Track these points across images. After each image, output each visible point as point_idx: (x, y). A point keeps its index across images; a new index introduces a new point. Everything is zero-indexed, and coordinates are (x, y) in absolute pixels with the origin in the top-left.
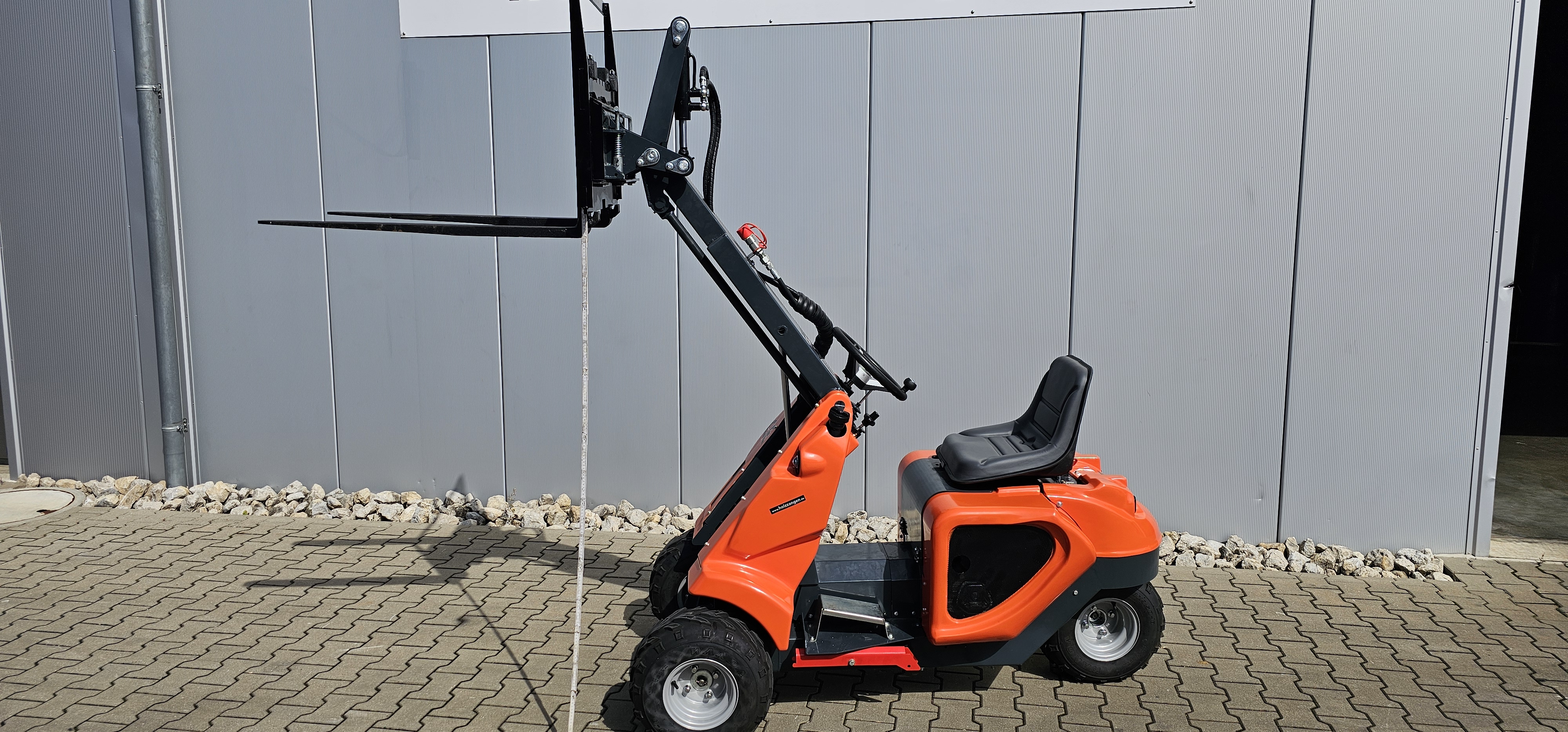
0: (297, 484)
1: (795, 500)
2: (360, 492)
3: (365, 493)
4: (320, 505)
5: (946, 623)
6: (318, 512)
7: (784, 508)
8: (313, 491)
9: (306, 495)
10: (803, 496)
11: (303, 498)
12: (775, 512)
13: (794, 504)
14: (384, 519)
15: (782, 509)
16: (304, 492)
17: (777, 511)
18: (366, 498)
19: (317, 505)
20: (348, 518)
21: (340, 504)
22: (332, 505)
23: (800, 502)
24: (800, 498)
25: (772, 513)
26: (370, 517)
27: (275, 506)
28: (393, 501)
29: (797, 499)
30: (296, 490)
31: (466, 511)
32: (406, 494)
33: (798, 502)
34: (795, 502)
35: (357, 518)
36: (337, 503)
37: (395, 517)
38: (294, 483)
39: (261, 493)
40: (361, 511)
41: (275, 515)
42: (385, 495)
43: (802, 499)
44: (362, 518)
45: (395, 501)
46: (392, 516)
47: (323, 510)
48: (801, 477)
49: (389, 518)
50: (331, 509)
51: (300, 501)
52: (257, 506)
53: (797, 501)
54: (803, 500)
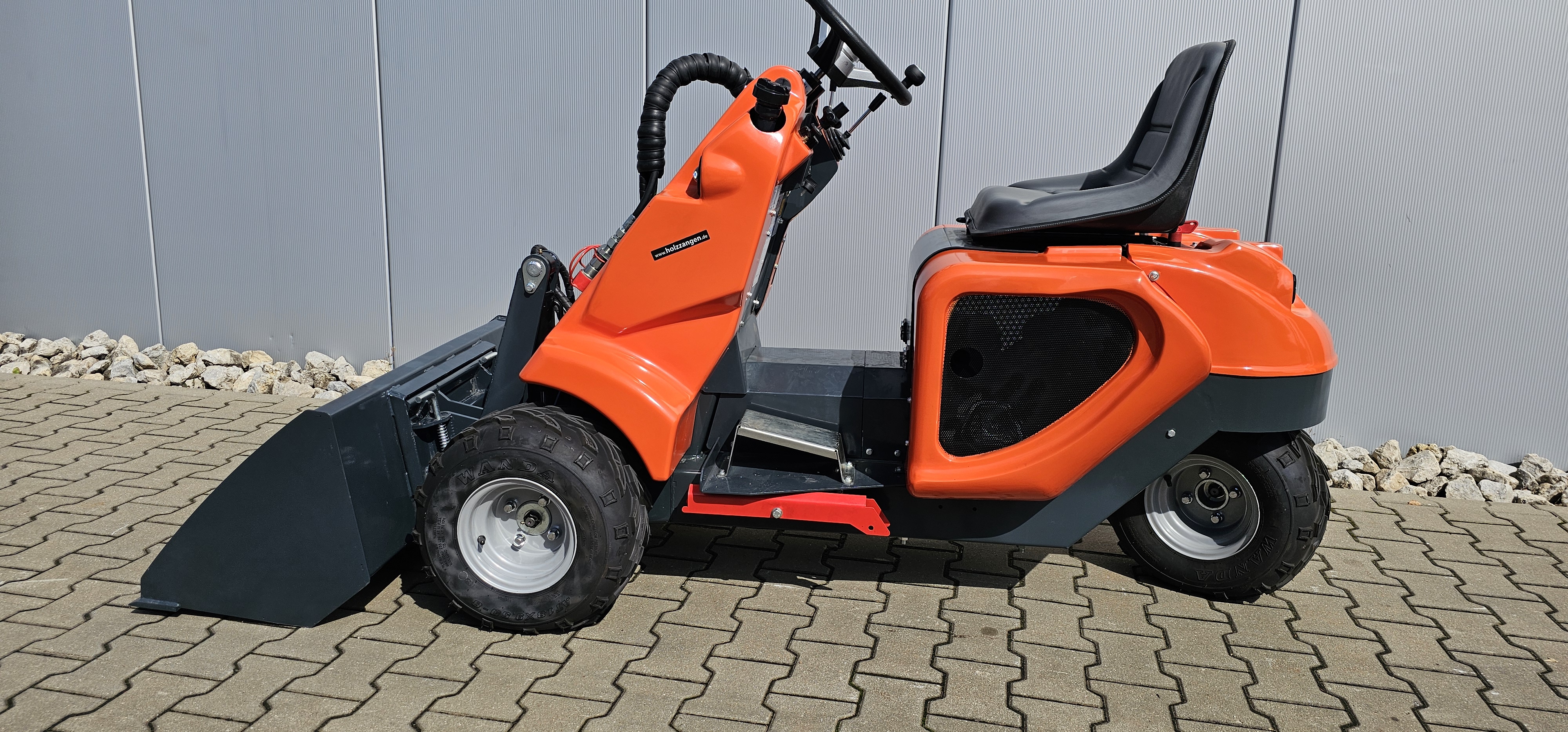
0: (100, 334)
1: (692, 237)
2: (180, 347)
3: (187, 349)
4: (123, 364)
5: (937, 462)
6: (119, 374)
7: (675, 251)
8: (120, 345)
9: (110, 351)
10: (705, 233)
11: (106, 355)
12: (660, 257)
13: (690, 246)
14: (208, 386)
15: (671, 253)
16: (107, 347)
17: (663, 256)
18: (188, 357)
19: (121, 363)
20: (158, 383)
21: (152, 364)
22: (140, 365)
23: (700, 241)
24: (701, 234)
25: (655, 259)
26: (189, 383)
27: (62, 364)
28: (229, 363)
29: (696, 236)
30: (98, 341)
31: (330, 380)
32: (249, 354)
33: (698, 242)
34: (692, 242)
35: (172, 384)
36: (147, 361)
37: (223, 384)
38: (94, 333)
39: (46, 346)
40: (178, 374)
41: (58, 375)
42: (218, 354)
43: (704, 237)
44: (177, 384)
45: (232, 362)
46: (219, 382)
47: (127, 371)
48: (702, 198)
49: (214, 385)
50: (140, 370)
51: (100, 357)
52: (37, 362)
53: (695, 240)
54: (706, 239)
